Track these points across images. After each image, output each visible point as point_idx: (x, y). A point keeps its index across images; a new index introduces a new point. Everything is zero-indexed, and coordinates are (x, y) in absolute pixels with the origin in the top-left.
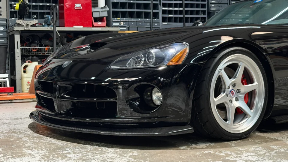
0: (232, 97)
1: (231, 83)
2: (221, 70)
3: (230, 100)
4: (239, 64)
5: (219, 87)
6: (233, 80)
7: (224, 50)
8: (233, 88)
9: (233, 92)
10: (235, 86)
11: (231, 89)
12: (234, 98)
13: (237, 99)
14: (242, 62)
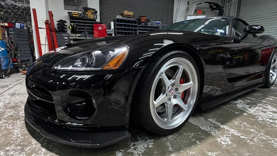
0: (171, 96)
1: (171, 84)
2: (162, 73)
3: (169, 98)
4: (179, 66)
5: (160, 87)
6: (172, 81)
7: (166, 54)
8: (172, 88)
9: (172, 91)
10: (174, 86)
11: (170, 89)
12: (173, 96)
13: (175, 97)
14: (182, 65)
